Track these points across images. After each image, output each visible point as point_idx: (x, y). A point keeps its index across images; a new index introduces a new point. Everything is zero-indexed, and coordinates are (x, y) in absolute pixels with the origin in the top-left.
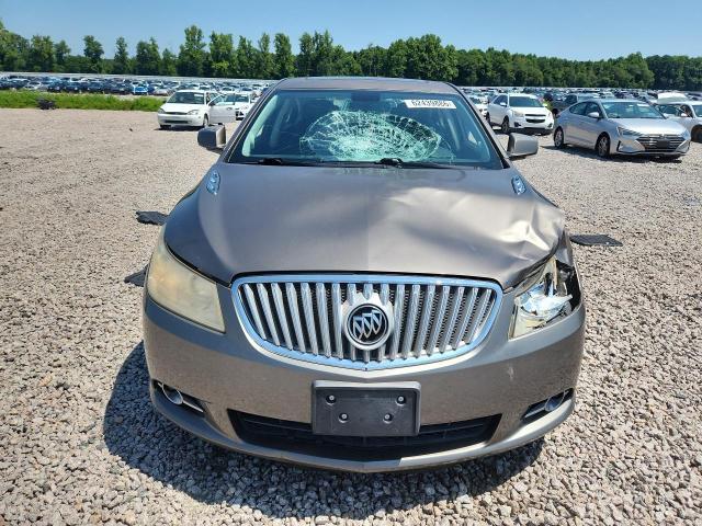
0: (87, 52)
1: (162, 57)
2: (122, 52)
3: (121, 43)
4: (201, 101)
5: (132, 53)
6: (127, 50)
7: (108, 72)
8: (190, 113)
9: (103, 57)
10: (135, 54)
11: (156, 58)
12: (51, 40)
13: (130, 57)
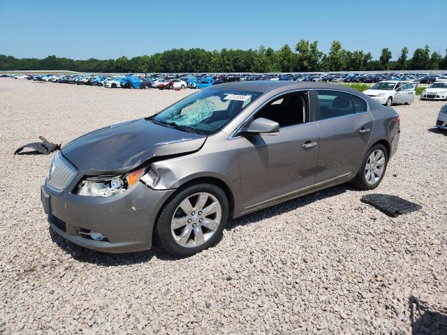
0: (382, 58)
1: (430, 57)
2: (404, 56)
3: (404, 51)
4: (391, 88)
5: (410, 56)
6: (407, 55)
7: (391, 69)
8: (379, 95)
9: (390, 60)
10: (412, 57)
11: (427, 58)
12: (363, 53)
13: (407, 59)
